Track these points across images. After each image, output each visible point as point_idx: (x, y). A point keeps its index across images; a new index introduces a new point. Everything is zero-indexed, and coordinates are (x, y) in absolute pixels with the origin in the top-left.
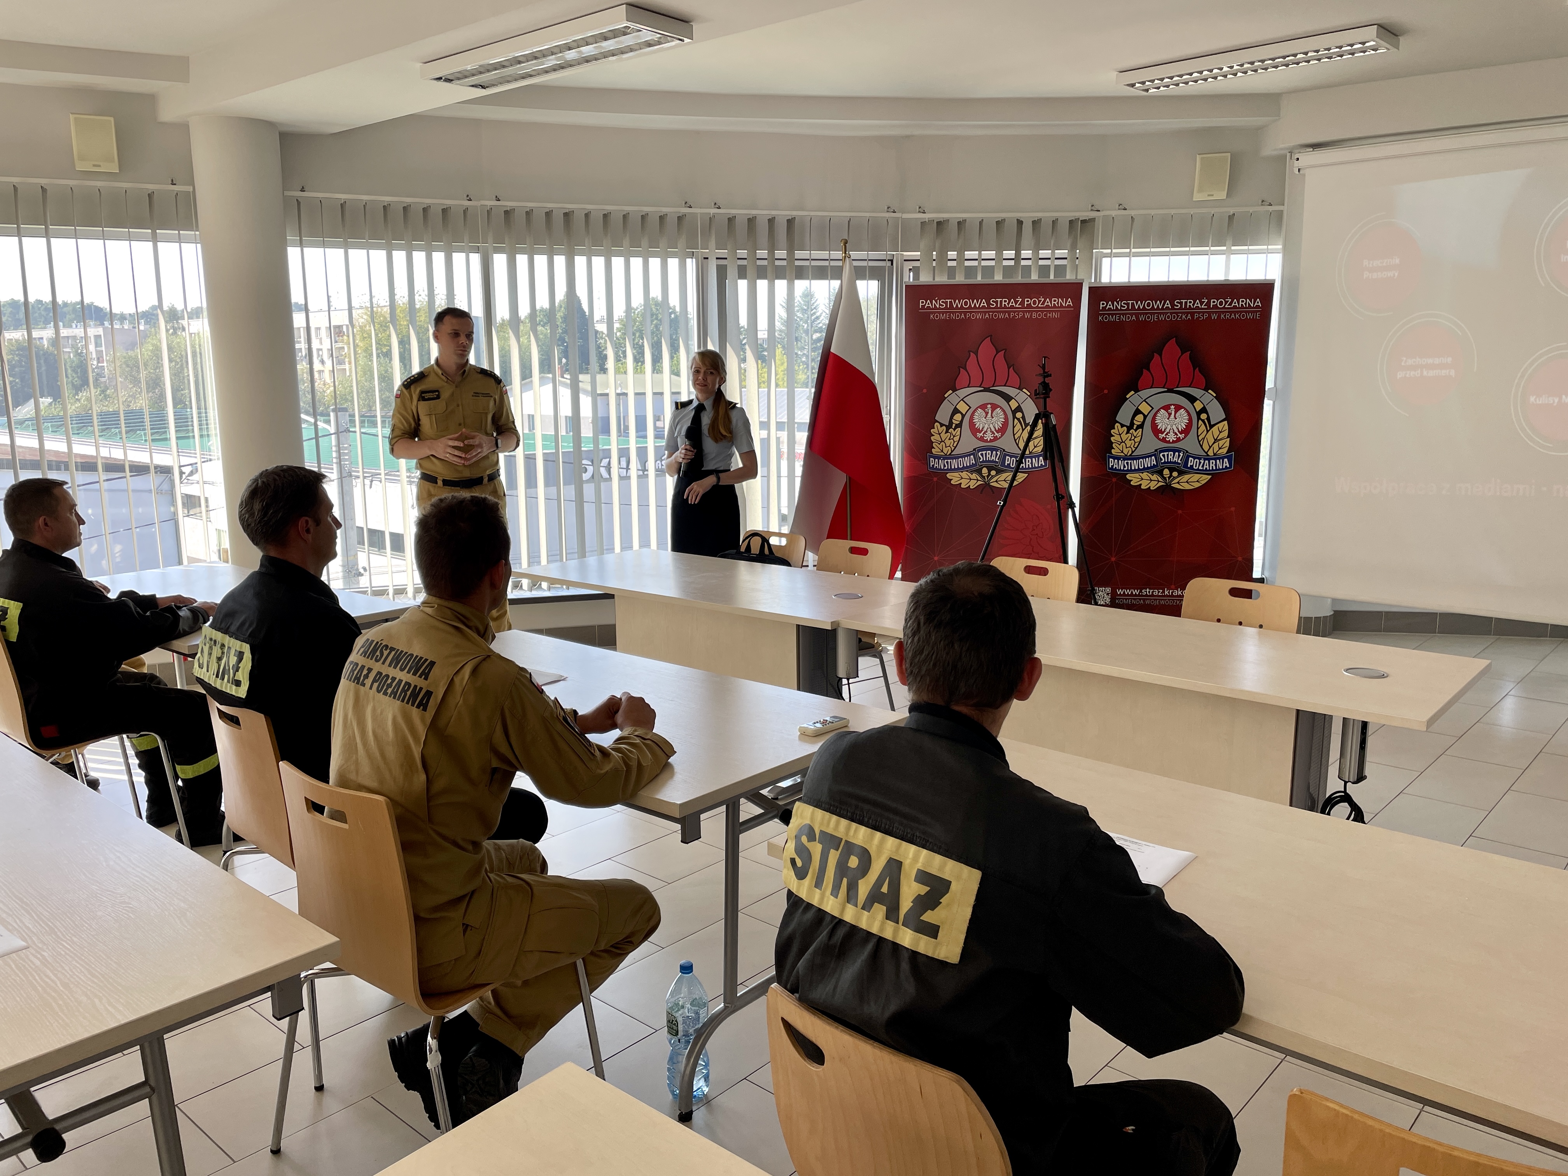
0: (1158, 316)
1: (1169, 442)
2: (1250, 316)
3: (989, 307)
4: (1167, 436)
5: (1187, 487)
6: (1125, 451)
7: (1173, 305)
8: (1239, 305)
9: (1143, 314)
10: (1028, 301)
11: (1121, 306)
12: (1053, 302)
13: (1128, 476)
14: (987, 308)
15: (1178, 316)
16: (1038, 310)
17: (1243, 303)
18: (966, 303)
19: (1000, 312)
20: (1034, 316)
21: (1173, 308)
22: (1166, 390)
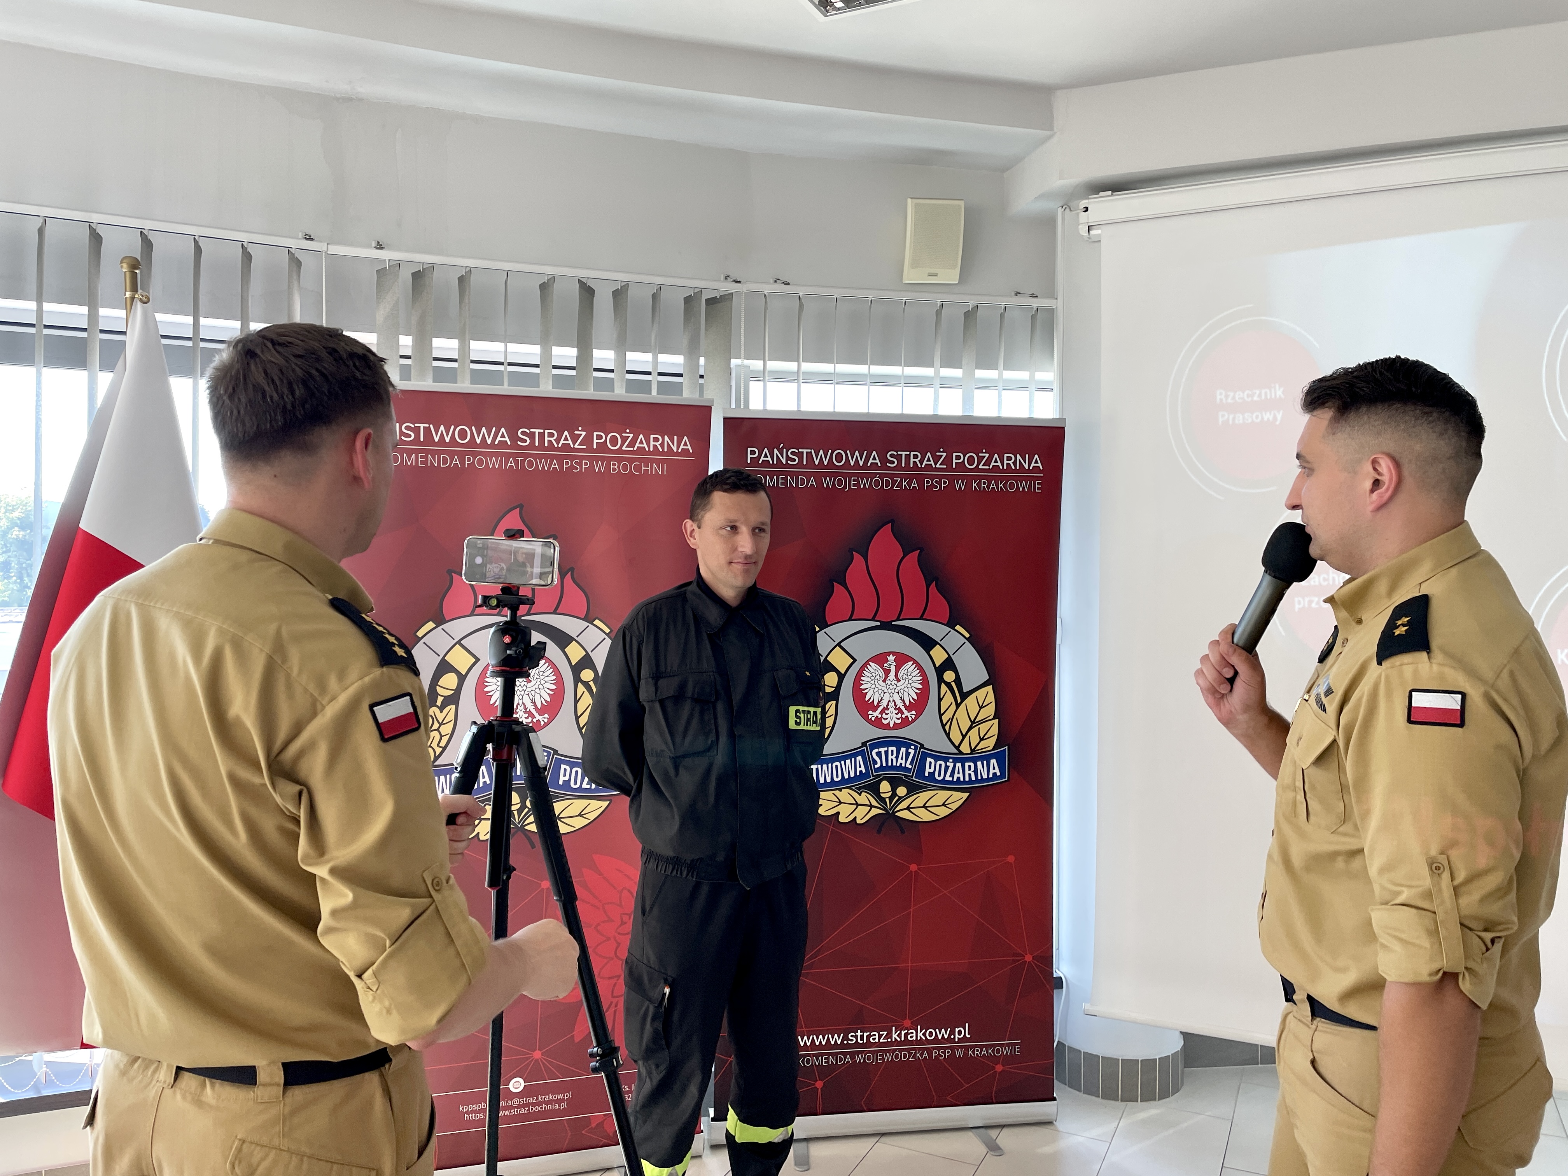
0: (857, 480)
2: (1024, 486)
3: (515, 446)
4: (884, 715)
5: (925, 816)
7: (883, 460)
8: (1003, 465)
9: (831, 475)
10: (599, 437)
11: (788, 458)
12: (652, 443)
14: (509, 447)
15: (894, 482)
16: (621, 457)
17: (1011, 462)
18: (463, 434)
19: (541, 457)
20: (614, 469)
21: (884, 467)
22: (879, 624)
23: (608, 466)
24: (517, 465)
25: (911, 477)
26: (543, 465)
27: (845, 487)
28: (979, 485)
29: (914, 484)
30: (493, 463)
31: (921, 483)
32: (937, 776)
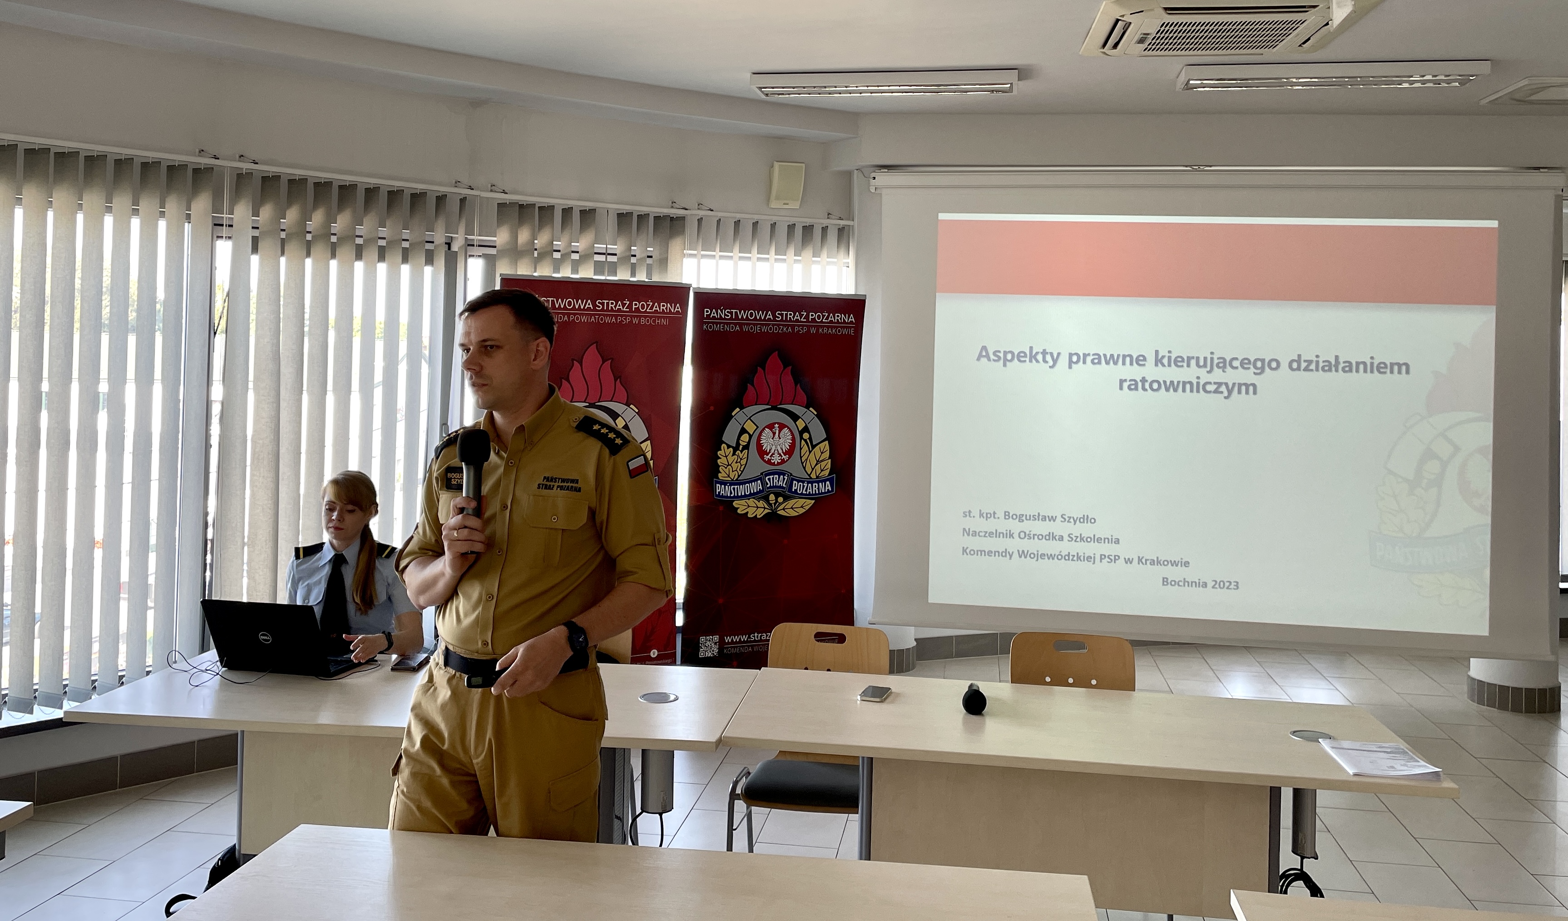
0: (760, 328)
1: (773, 464)
2: (845, 331)
3: (595, 310)
4: (772, 458)
5: (793, 513)
6: (732, 476)
7: (774, 316)
8: (835, 320)
9: (747, 324)
10: (636, 305)
11: (725, 314)
12: (661, 308)
13: (735, 504)
14: (592, 310)
15: (780, 328)
16: (646, 315)
17: (839, 318)
18: (570, 303)
19: (607, 315)
20: (643, 322)
21: (775, 320)
22: (770, 407)
23: (640, 320)
24: (595, 320)
25: (788, 326)
26: (608, 320)
27: (754, 331)
28: (823, 330)
29: (790, 329)
30: (584, 319)
31: (793, 329)
32: (798, 491)
